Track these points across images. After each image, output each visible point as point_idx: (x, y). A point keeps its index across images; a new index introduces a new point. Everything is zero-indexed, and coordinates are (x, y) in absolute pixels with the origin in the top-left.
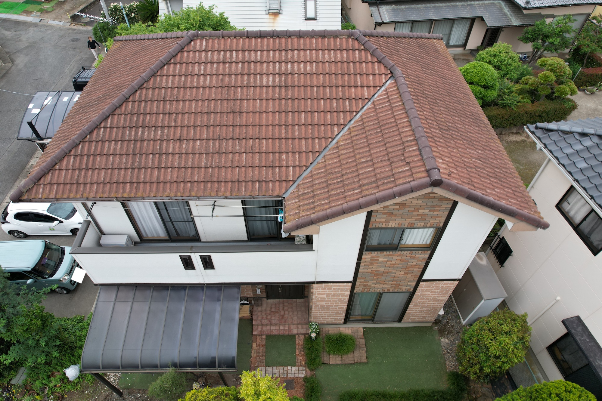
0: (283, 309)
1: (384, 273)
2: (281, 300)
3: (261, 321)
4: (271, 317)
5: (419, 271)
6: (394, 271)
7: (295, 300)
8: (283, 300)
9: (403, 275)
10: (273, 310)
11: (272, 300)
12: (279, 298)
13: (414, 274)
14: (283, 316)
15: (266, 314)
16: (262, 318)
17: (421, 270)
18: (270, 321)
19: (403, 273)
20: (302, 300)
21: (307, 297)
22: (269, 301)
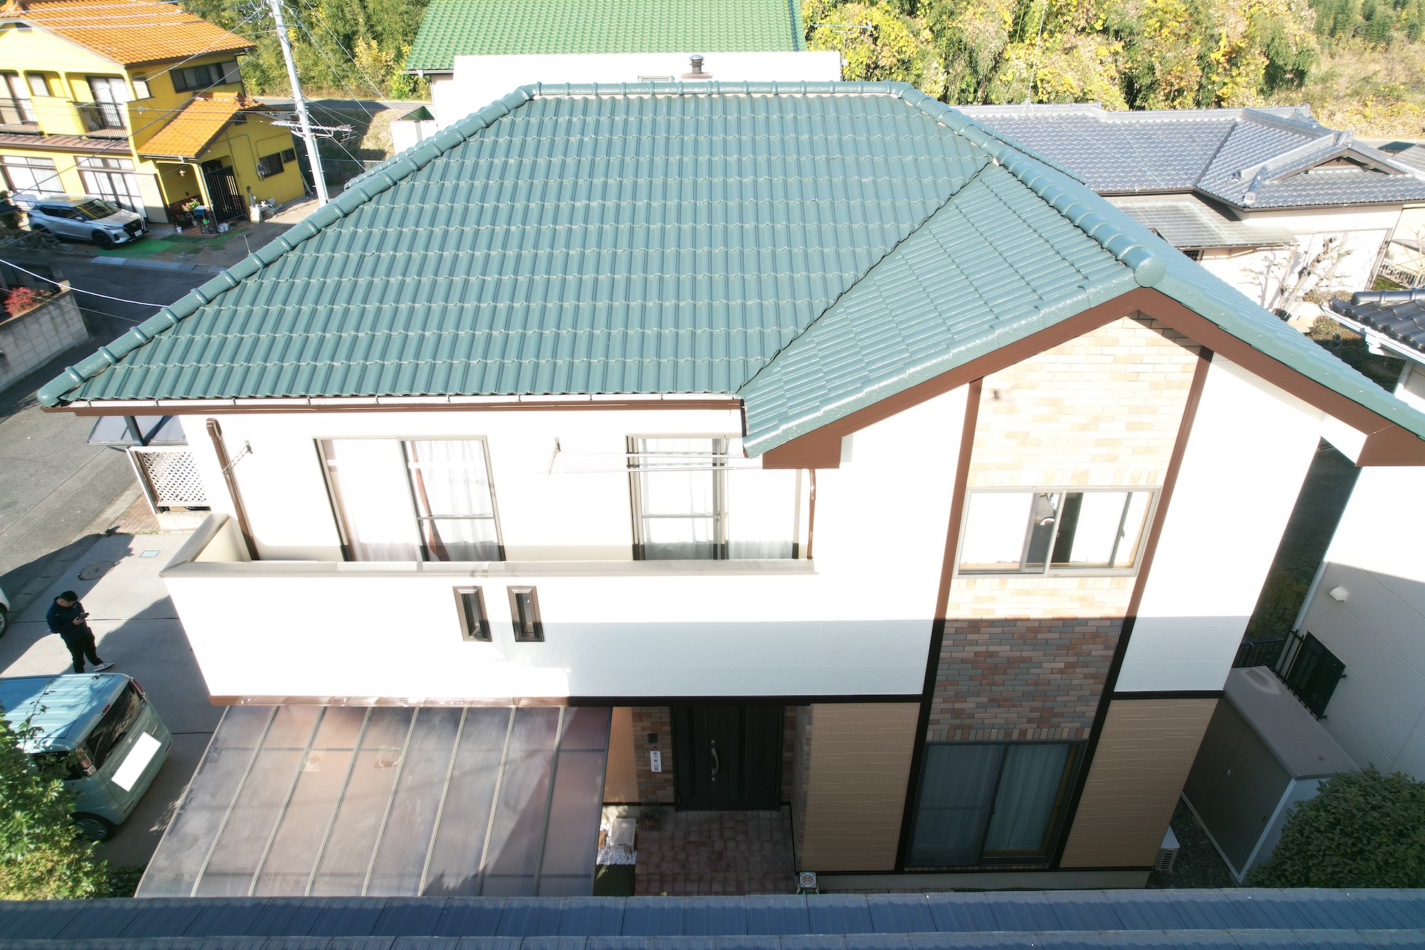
0: (721, 837)
1: (1011, 662)
2: (714, 814)
3: (658, 866)
4: (688, 856)
5: (1104, 658)
6: (1037, 655)
7: (755, 813)
8: (720, 813)
9: (1061, 671)
10: (693, 838)
11: (691, 814)
12: (710, 808)
13: (1092, 670)
14: (720, 855)
15: (672, 848)
16: (663, 858)
17: (1111, 653)
18: (684, 867)
19: (1062, 665)
20: (775, 813)
21: (789, 804)
22: (682, 815)
